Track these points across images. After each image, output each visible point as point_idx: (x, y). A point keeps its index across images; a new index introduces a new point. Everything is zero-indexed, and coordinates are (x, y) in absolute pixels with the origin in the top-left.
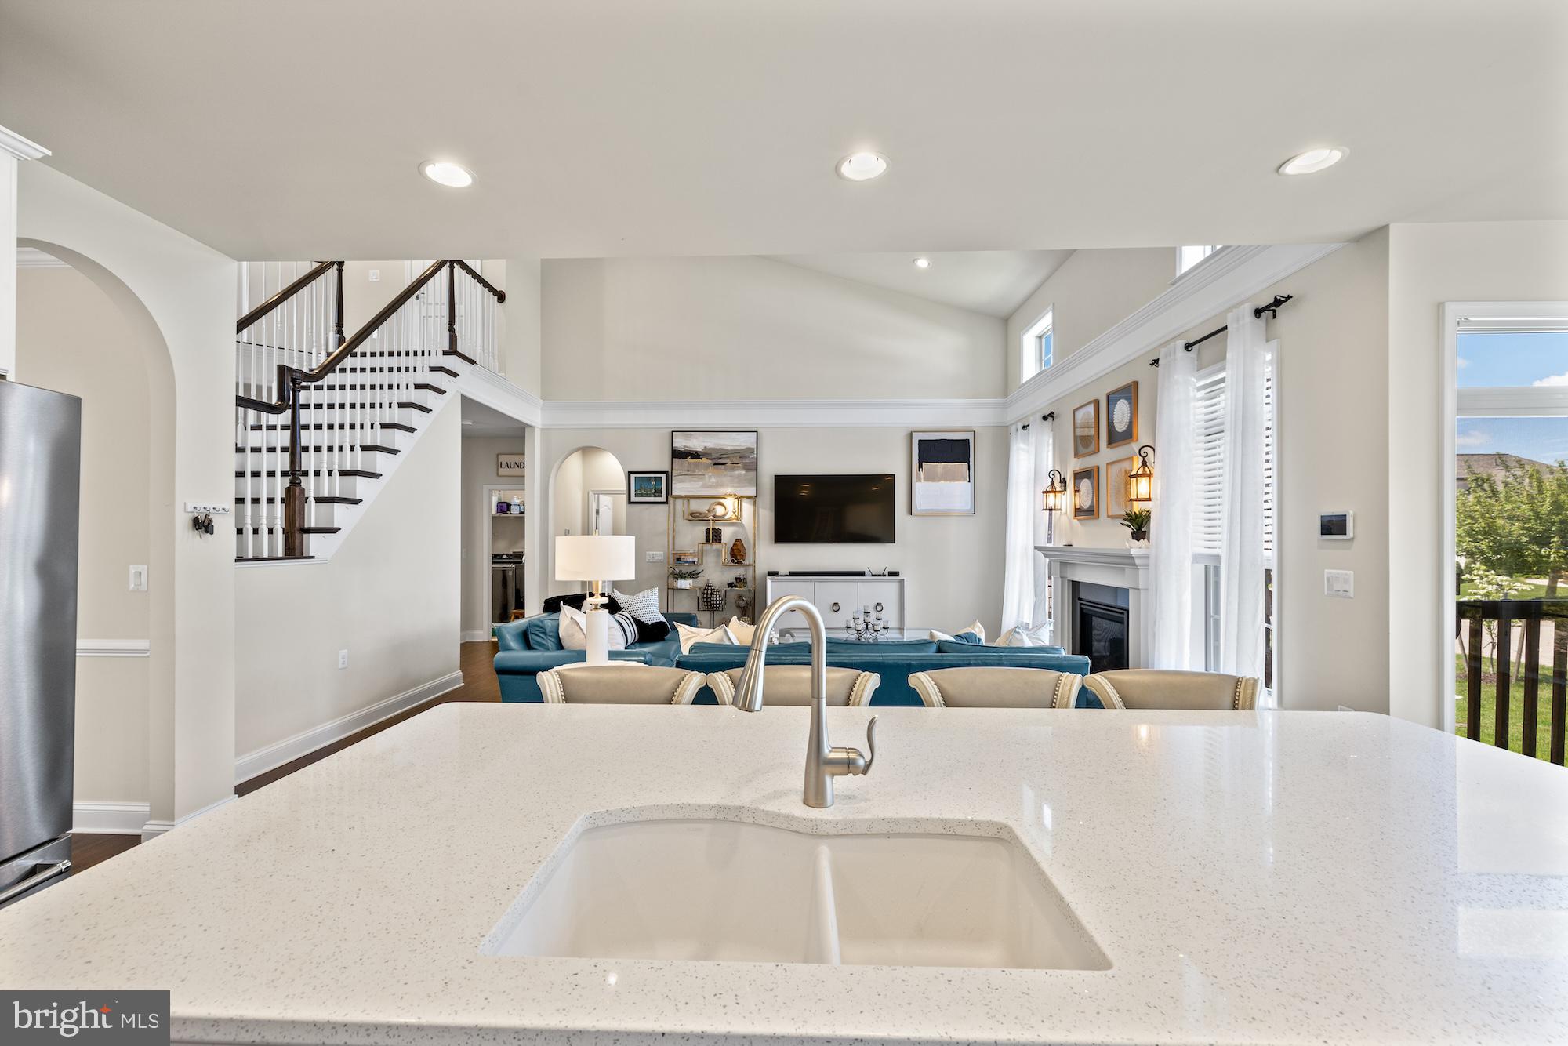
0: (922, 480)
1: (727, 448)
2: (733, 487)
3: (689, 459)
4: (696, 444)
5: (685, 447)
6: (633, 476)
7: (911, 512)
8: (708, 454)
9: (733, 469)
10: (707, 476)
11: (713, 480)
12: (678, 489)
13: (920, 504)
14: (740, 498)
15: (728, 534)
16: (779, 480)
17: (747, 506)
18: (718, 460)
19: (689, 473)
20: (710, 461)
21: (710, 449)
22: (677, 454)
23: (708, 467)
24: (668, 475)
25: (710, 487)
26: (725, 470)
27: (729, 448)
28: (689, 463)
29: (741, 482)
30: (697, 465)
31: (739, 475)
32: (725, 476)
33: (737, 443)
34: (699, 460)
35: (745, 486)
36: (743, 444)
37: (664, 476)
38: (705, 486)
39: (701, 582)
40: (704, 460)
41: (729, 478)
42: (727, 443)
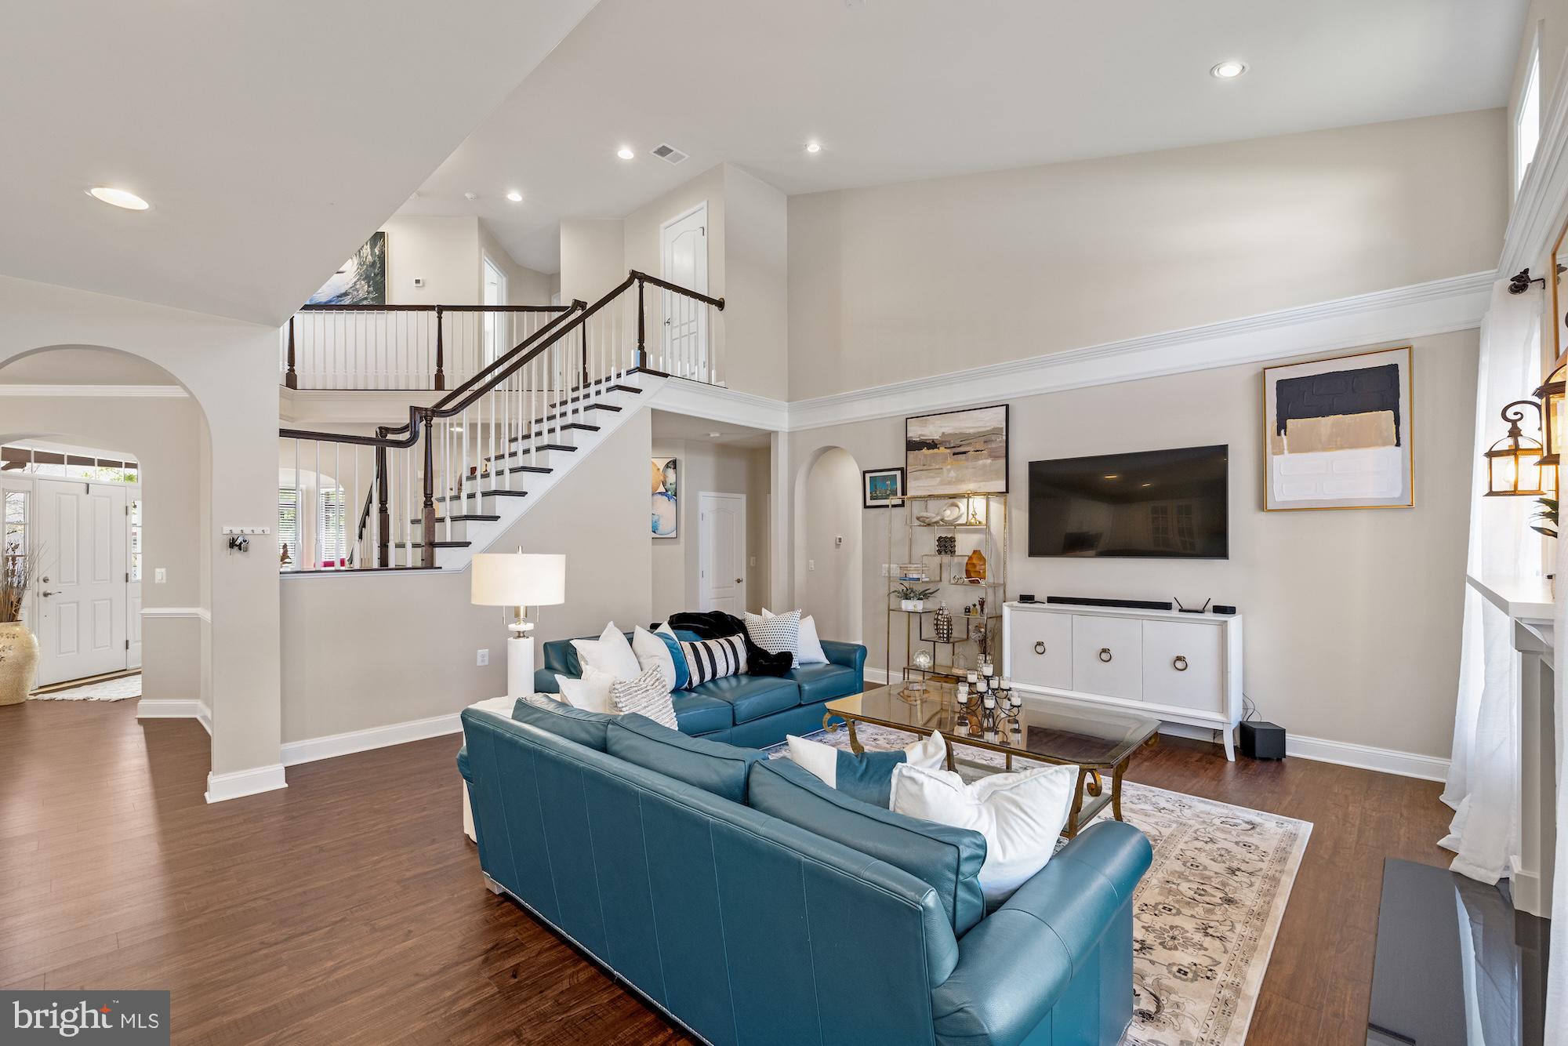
0: (1286, 452)
1: (968, 431)
2: (976, 481)
3: (925, 451)
4: (931, 430)
5: (920, 435)
6: (868, 476)
7: (1262, 505)
8: (945, 442)
9: (976, 458)
10: (945, 470)
11: (953, 474)
12: (917, 486)
13: (1280, 492)
14: (987, 495)
15: (965, 544)
16: (1034, 467)
17: (996, 507)
18: (959, 448)
19: (925, 469)
20: (948, 451)
21: (950, 435)
22: (912, 446)
23: (946, 459)
24: (903, 472)
25: (950, 483)
26: (967, 460)
27: (972, 431)
28: (925, 456)
29: (986, 475)
30: (933, 456)
31: (984, 466)
32: (967, 468)
33: (980, 424)
34: (936, 450)
35: (992, 480)
36: (988, 424)
37: (898, 473)
38: (942, 483)
39: (931, 604)
40: (942, 449)
41: (971, 470)
42: (967, 425)
